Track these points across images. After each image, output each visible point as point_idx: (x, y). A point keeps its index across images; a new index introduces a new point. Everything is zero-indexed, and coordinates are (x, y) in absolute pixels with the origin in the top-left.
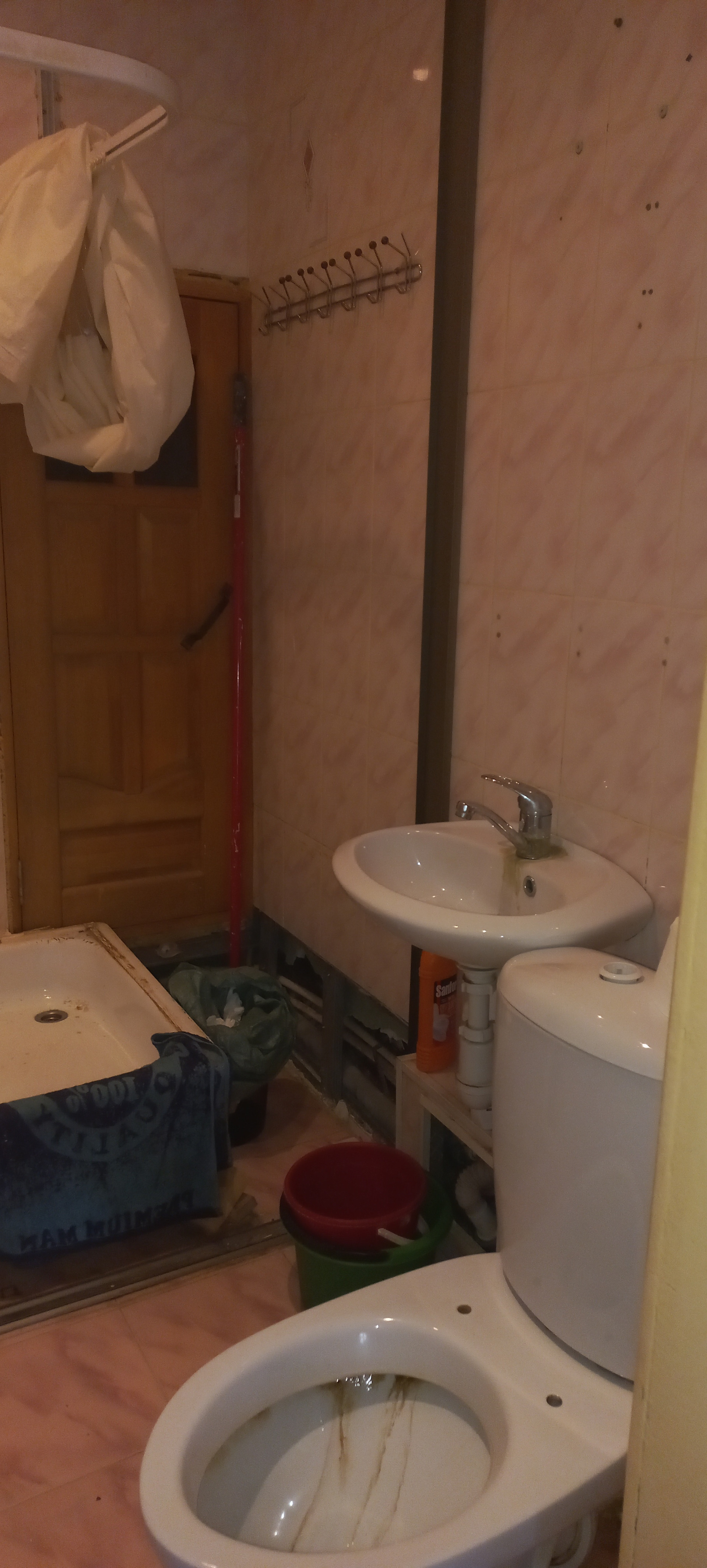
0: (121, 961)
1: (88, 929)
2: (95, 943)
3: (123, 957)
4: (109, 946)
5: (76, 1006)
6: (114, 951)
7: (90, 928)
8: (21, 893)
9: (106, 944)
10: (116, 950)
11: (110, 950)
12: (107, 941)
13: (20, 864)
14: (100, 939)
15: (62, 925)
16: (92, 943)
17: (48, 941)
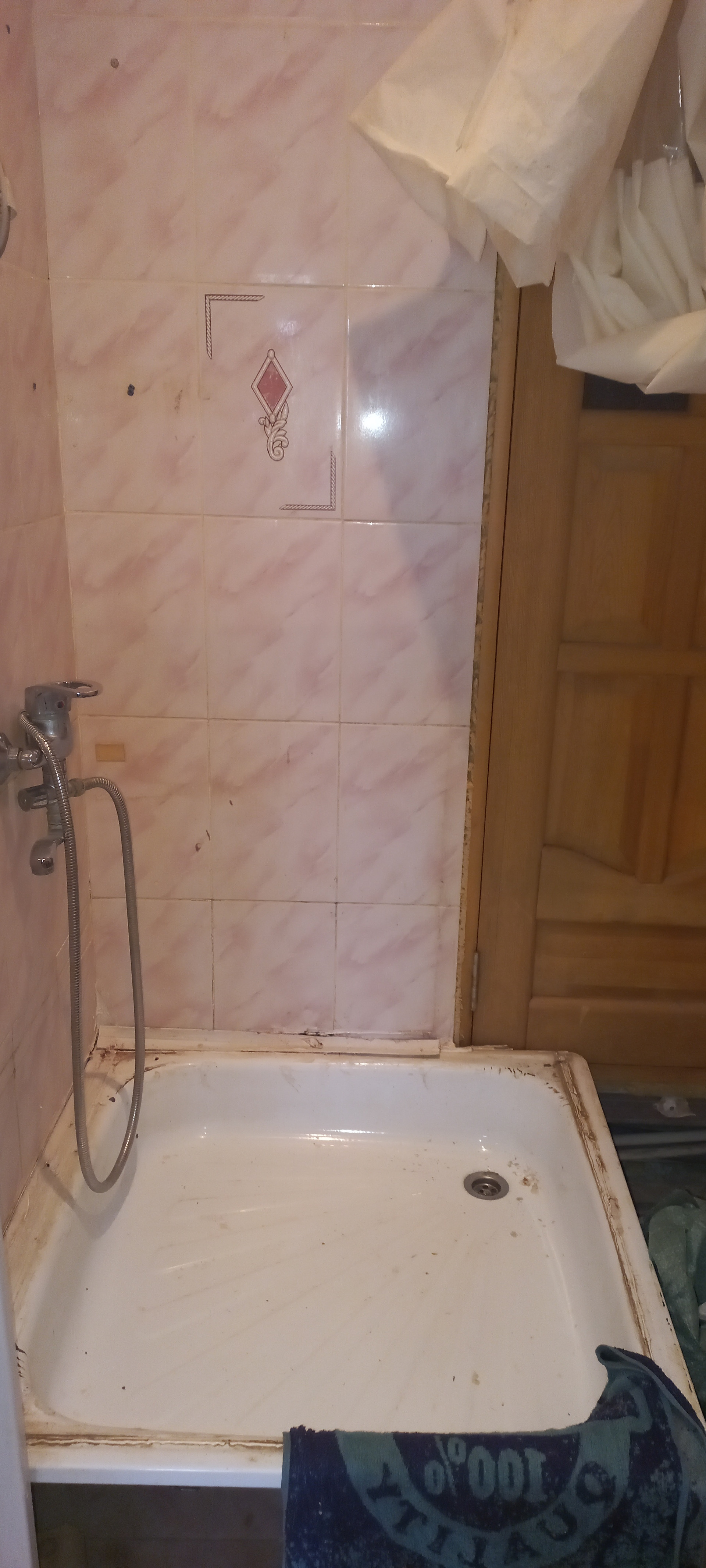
0: (590, 1144)
1: (558, 1063)
2: (561, 1094)
3: (593, 1137)
4: (580, 1108)
5: (524, 1175)
6: (582, 1119)
7: (560, 1062)
8: (474, 996)
9: (576, 1103)
10: (587, 1118)
11: (579, 1114)
12: (579, 1095)
13: (476, 956)
14: (569, 1089)
15: (523, 1046)
16: (556, 1092)
17: (500, 1070)
